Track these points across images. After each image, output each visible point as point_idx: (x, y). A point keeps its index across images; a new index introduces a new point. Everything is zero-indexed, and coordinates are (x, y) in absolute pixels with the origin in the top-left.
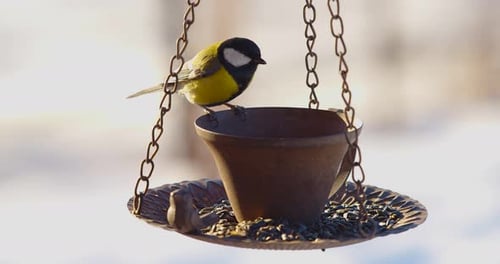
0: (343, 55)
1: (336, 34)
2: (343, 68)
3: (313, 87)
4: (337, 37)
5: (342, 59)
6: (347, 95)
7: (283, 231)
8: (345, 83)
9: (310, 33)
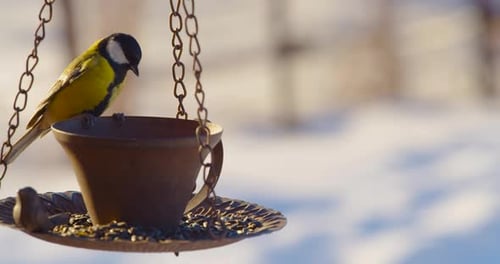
0: (196, 55)
1: (191, 33)
2: (197, 68)
3: (181, 98)
4: (191, 36)
5: (196, 59)
6: (200, 95)
7: (134, 233)
8: (199, 83)
9: (177, 43)
